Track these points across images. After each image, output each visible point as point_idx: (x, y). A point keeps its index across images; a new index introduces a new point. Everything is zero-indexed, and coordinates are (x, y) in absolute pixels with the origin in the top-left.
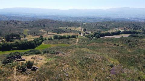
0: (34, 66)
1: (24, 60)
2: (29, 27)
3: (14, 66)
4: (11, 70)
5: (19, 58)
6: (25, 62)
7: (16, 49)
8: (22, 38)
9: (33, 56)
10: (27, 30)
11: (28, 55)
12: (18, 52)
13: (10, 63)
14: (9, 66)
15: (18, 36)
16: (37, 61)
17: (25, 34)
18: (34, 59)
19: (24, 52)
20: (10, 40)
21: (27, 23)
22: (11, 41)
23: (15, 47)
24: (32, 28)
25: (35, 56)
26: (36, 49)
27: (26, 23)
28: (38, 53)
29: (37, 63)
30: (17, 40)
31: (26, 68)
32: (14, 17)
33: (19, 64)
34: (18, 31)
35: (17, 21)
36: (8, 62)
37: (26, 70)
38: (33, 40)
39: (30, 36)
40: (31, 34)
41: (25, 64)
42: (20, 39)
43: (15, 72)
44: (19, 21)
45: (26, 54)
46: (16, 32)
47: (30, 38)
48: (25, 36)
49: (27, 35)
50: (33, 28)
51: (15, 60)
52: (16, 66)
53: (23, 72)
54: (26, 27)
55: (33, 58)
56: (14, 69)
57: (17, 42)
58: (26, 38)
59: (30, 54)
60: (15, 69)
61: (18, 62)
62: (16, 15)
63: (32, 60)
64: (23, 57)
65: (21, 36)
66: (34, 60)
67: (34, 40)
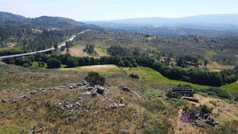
0: (212, 117)
1: (197, 101)
2: (216, 48)
3: (180, 106)
4: (175, 110)
5: (190, 96)
6: (197, 105)
7: (187, 81)
8: (201, 65)
9: (215, 100)
10: (212, 53)
11: (205, 94)
12: (189, 86)
13: (176, 99)
14: (174, 102)
15: (196, 61)
16: (220, 111)
17: (207, 59)
18: (215, 105)
19: (199, 89)
20: (182, 65)
21: (215, 42)
22: (183, 67)
23: (187, 78)
24: (222, 50)
25: (218, 101)
26: (222, 88)
27: (212, 41)
28: (224, 97)
29: (219, 115)
30: (193, 67)
31: (198, 115)
32: (194, 30)
33: (188, 105)
34: (196, 53)
35: (198, 37)
36: (174, 97)
37: (196, 118)
38: (219, 71)
39: (215, 63)
40: (217, 60)
41: (197, 108)
42: (197, 66)
43: (180, 115)
44: (200, 37)
45: (202, 93)
46: (193, 54)
47: (215, 68)
48: (206, 63)
49: (211, 62)
50: (224, 51)
51: (184, 97)
52: (183, 107)
53: (191, 120)
54: (211, 48)
55: (213, 103)
56: (179, 109)
57: (191, 70)
58: (208, 66)
59: (209, 94)
60: (181, 111)
61: (188, 101)
62: (198, 26)
63: (210, 106)
64: (197, 96)
65: (199, 61)
66: (214, 107)
67: (221, 72)
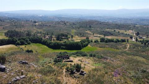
0: (82, 70)
1: (72, 61)
2: (76, 28)
3: (64, 67)
5: (68, 59)
6: (73, 64)
7: (64, 49)
8: (70, 38)
9: (81, 58)
10: (74, 31)
11: (75, 56)
12: (66, 52)
13: (60, 63)
14: (59, 65)
15: (67, 36)
16: (85, 65)
17: (72, 34)
18: (81, 62)
19: (71, 53)
20: (60, 39)
21: (75, 24)
22: (60, 41)
23: (64, 47)
24: (79, 29)
25: (82, 59)
26: (82, 50)
27: (73, 24)
28: (84, 55)
29: (85, 67)
30: (66, 40)
31: (75, 71)
32: (63, 18)
33: (68, 66)
34: (66, 31)
35: (66, 22)
36: (59, 61)
37: (74, 73)
38: (79, 41)
39: (77, 36)
40: (77, 35)
41: (74, 67)
42: (68, 39)
43: (65, 73)
44: (67, 22)
45: (73, 55)
46: (65, 32)
47: (77, 39)
48: (72, 37)
49: (74, 36)
50: (80, 29)
51: (64, 60)
52: (65, 67)
53: (71, 75)
54: (73, 28)
55: (80, 61)
56: (63, 69)
57: (65, 42)
58: (73, 38)
60: (65, 70)
61: (67, 63)
62: (65, 16)
63: (79, 63)
64: (71, 58)
65: (69, 36)
66: (81, 63)
67: (80, 41)
